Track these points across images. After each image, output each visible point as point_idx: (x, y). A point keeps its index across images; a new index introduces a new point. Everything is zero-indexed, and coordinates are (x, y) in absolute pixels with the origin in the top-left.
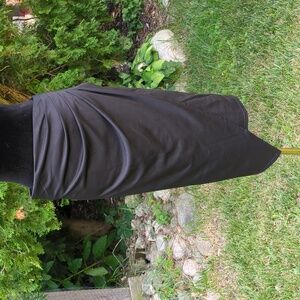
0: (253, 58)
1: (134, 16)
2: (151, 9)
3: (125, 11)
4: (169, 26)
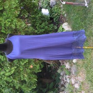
1: (57, 20)
2: (62, 18)
3: (55, 19)
4: (67, 22)
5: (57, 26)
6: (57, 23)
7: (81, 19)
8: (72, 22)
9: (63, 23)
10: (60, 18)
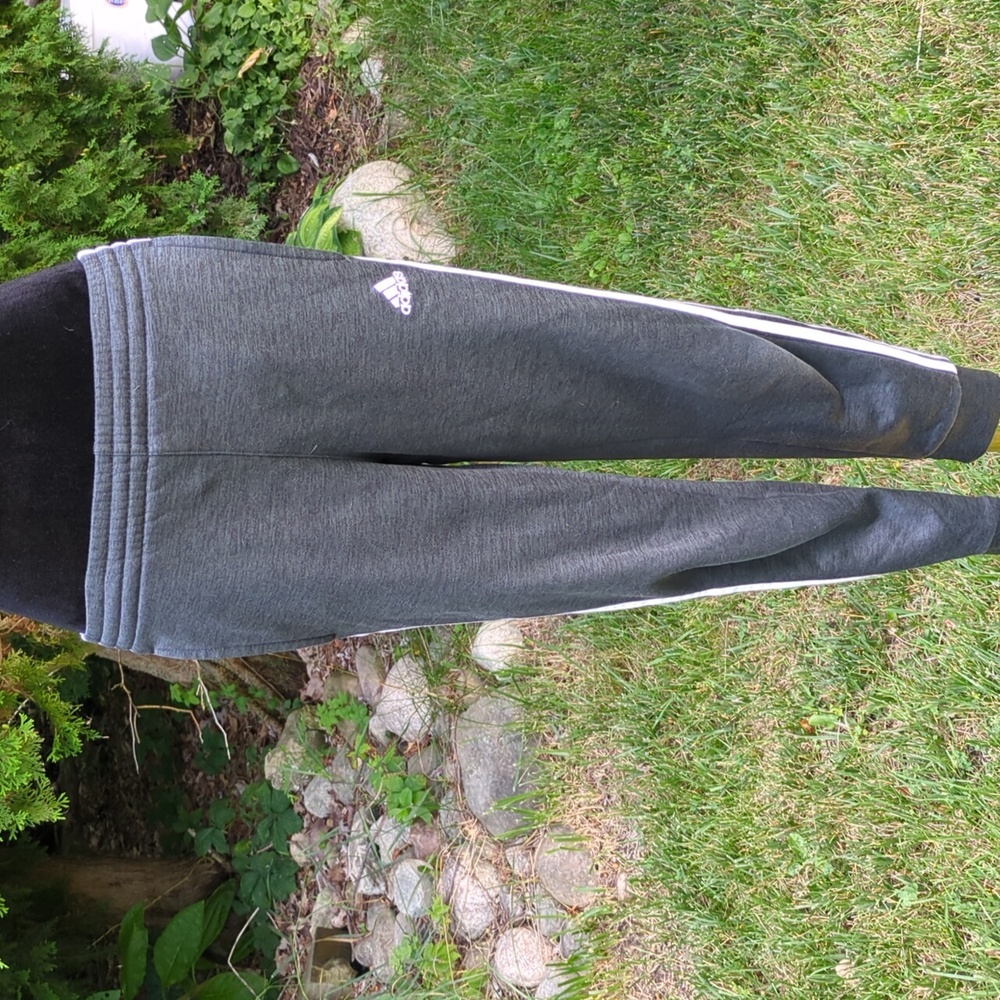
0: (699, 203)
1: (263, 132)
2: (321, 104)
3: (232, 117)
4: (392, 150)
5: (266, 205)
6: (259, 166)
7: (587, 107)
8: (459, 151)
9: (343, 162)
10: (308, 105)
